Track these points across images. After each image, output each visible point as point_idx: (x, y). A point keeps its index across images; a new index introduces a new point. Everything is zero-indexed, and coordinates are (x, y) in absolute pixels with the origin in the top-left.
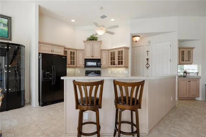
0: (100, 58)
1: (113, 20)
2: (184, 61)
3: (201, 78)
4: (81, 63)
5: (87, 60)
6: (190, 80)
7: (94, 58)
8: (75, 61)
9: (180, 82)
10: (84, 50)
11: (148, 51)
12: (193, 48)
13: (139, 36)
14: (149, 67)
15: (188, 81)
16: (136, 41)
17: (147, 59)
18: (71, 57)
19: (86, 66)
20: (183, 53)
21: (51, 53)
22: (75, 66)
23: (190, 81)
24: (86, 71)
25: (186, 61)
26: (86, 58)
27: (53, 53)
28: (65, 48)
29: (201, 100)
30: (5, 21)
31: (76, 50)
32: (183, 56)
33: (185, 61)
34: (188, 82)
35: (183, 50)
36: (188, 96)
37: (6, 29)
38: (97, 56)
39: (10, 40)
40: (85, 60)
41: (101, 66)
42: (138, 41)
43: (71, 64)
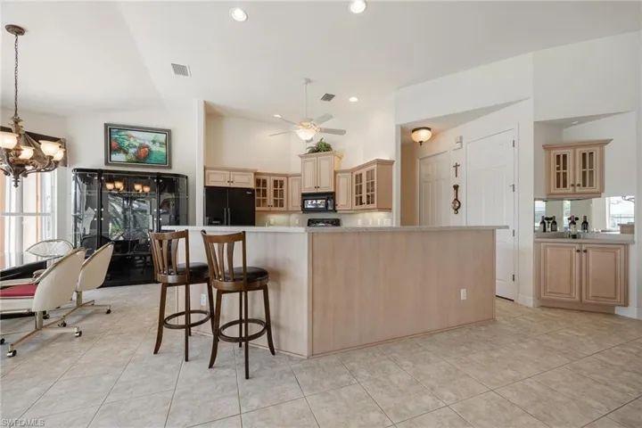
0: (332, 190)
1: (354, 99)
2: (565, 186)
3: (634, 243)
4: (296, 202)
5: (305, 197)
6: (584, 248)
7: (319, 191)
8: (285, 198)
9: (545, 251)
10: (300, 175)
11: (456, 166)
12: (607, 142)
13: (429, 129)
14: (459, 207)
15: (578, 251)
16: (421, 142)
17: (454, 186)
18: (275, 191)
19: (305, 210)
20: (562, 160)
21: (228, 185)
22: (284, 209)
23: (585, 251)
24: (309, 220)
25: (573, 185)
26: (303, 192)
27: (232, 185)
28: (256, 174)
29: (635, 317)
30: (162, 137)
31: (287, 176)
32: (562, 171)
33: (571, 188)
34: (577, 254)
35: (561, 152)
36: (577, 298)
37: (163, 150)
38: (326, 187)
39: (170, 167)
40: (303, 195)
41: (337, 208)
42: (427, 142)
43: (276, 206)
